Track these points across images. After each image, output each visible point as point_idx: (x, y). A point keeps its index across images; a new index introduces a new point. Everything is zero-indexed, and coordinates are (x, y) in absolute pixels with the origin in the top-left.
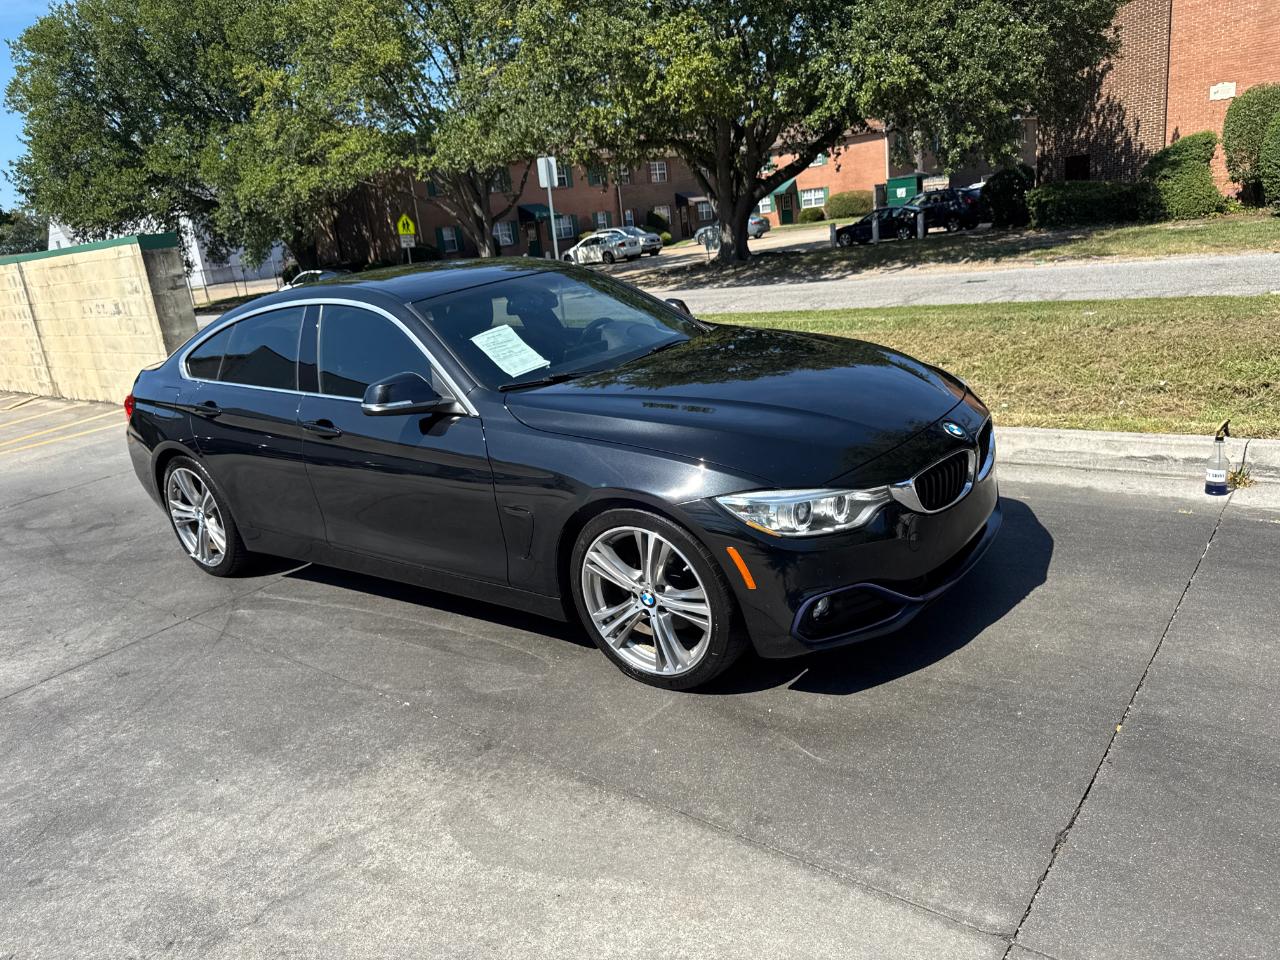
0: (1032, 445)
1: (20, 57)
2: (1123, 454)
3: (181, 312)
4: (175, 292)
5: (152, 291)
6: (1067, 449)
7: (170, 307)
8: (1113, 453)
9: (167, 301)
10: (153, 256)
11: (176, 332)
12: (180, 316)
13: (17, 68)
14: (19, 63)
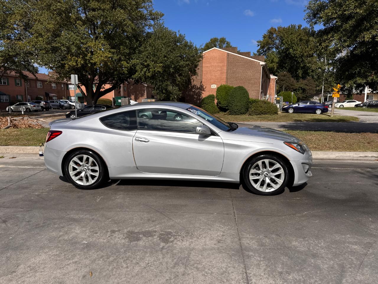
0: (339, 155)
2: (359, 156)
6: (347, 155)
8: (357, 156)
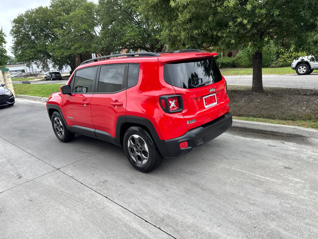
1: (13, 24)
3: (9, 82)
4: (8, 79)
5: (4, 78)
7: (7, 81)
9: (7, 80)
10: (4, 72)
11: (8, 85)
12: (9, 83)
13: (12, 26)
14: (13, 26)
